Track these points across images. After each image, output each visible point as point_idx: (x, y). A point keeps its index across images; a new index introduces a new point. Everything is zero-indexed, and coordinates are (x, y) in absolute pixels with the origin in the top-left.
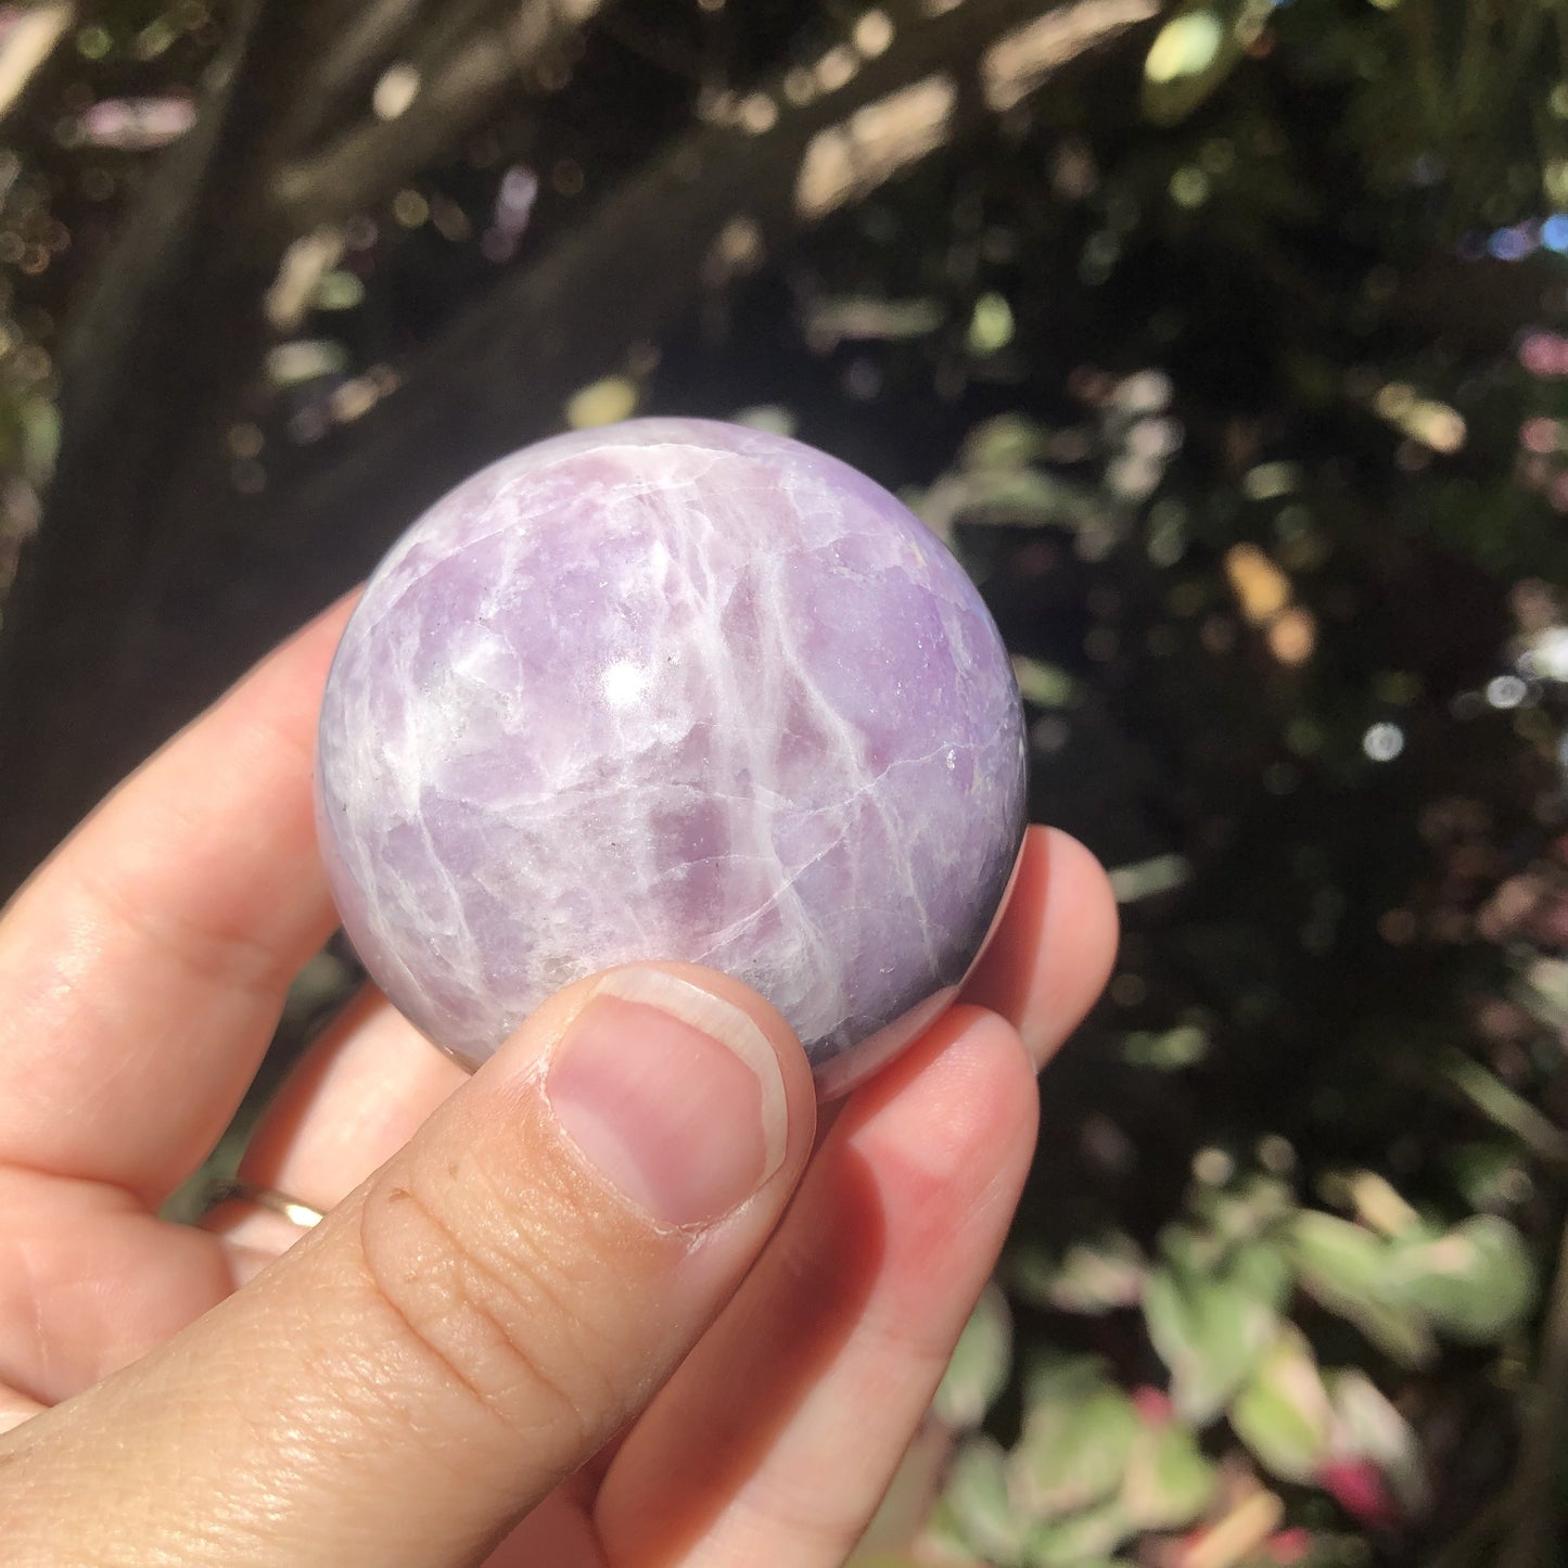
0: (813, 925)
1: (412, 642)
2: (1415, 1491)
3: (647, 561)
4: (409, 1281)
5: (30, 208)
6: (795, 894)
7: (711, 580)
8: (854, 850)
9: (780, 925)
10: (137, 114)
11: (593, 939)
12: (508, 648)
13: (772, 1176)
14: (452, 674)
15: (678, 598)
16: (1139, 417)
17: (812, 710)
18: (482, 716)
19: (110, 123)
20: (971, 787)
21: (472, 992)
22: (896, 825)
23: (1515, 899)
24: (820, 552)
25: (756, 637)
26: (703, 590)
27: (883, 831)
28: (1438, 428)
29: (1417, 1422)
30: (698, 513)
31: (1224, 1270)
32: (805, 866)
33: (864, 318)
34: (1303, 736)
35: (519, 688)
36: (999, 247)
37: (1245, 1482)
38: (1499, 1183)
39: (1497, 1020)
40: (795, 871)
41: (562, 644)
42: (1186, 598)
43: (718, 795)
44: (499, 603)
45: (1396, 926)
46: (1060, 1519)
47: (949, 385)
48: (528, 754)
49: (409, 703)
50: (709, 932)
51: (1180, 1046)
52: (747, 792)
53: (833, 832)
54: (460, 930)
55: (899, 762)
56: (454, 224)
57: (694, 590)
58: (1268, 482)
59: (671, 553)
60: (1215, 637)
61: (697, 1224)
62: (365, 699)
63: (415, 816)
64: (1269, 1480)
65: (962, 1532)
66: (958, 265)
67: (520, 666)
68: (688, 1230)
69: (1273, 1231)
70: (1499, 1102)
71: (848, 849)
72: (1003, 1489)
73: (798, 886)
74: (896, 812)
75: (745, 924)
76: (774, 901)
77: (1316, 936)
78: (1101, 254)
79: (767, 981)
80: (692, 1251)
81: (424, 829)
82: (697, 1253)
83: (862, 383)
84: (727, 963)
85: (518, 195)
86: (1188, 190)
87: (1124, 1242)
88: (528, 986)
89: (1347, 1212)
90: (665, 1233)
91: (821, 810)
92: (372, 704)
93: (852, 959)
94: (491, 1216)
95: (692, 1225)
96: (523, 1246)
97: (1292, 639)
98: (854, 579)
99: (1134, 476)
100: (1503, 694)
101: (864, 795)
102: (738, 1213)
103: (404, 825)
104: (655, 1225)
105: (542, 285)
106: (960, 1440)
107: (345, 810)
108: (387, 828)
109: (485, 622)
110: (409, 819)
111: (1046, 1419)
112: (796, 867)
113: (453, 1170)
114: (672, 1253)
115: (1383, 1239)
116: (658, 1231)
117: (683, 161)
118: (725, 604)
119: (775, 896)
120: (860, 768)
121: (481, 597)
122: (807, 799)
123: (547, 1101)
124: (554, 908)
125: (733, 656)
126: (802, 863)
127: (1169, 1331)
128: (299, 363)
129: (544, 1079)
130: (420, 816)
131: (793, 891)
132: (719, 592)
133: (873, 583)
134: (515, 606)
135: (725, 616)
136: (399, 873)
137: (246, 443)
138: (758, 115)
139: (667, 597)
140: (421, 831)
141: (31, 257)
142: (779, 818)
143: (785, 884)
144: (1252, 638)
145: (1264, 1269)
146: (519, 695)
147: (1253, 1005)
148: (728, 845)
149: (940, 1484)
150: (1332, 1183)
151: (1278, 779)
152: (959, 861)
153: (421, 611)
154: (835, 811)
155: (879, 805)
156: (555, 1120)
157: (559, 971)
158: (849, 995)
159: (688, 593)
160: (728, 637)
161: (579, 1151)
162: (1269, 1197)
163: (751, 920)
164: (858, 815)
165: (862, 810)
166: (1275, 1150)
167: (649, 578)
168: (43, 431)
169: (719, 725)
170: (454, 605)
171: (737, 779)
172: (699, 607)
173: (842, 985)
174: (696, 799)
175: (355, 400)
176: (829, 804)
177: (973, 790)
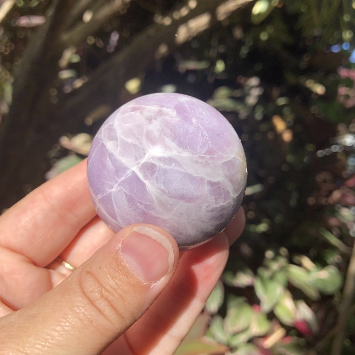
2: (315, 327)
4: (90, 292)
5: (6, 40)
10: (30, 19)
13: (170, 272)
16: (253, 87)
19: (24, 21)
23: (337, 195)
28: (319, 89)
29: (315, 312)
31: (272, 278)
33: (192, 65)
34: (290, 158)
36: (222, 49)
37: (277, 326)
38: (334, 258)
39: (333, 222)
42: (264, 127)
45: (311, 201)
46: (235, 334)
47: (210, 80)
51: (262, 227)
56: (100, 44)
58: (282, 101)
60: (270, 136)
61: (153, 282)
64: (283, 325)
65: (213, 337)
66: (212, 53)
68: (151, 283)
69: (283, 269)
70: (333, 240)
72: (223, 327)
77: (293, 202)
78: (244, 51)
80: (151, 287)
82: (153, 288)
83: (191, 79)
85: (115, 38)
86: (264, 36)
87: (250, 271)
89: (300, 265)
90: (146, 284)
94: (108, 279)
95: (152, 282)
96: (115, 285)
97: (287, 136)
99: (252, 100)
100: (335, 149)
102: (162, 279)
104: (144, 282)
105: (120, 58)
106: (212, 316)
111: (232, 312)
113: (100, 268)
114: (148, 288)
115: (308, 271)
116: (144, 283)
117: (151, 31)
123: (121, 254)
127: (260, 291)
128: (66, 75)
129: (120, 248)
137: (54, 92)
138: (167, 21)
141: (6, 50)
144: (278, 136)
145: (281, 277)
147: (278, 218)
149: (208, 326)
150: (296, 258)
151: (284, 168)
156: (123, 258)
161: (128, 265)
162: (282, 261)
166: (284, 251)
168: (8, 90)
175: (78, 84)
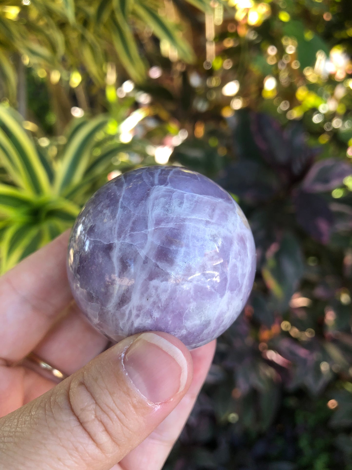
0: (148, 216)
1: (206, 331)
3: (140, 324)
6: (148, 226)
7: (127, 312)
8: (128, 229)
9: (156, 220)
11: (202, 242)
12: (184, 321)
14: (201, 322)
15: (138, 312)
17: (120, 269)
18: (199, 308)
20: (92, 226)
21: (237, 243)
22: (115, 228)
24: (98, 303)
25: (124, 294)
26: (130, 311)
27: (118, 229)
30: (122, 328)
32: (142, 232)
35: (187, 311)
40: (145, 232)
41: (171, 316)
43: (154, 261)
44: (181, 332)
48: (194, 295)
49: (214, 319)
50: (174, 229)
52: (146, 258)
53: (131, 236)
54: (232, 260)
55: (106, 243)
57: (132, 312)
59: (133, 323)
62: (224, 323)
63: (227, 292)
67: (184, 316)
71: (129, 229)
73: (147, 227)
74: (113, 231)
75: (164, 226)
76: (155, 227)
79: (167, 208)
81: (227, 288)
84: (174, 218)
88: (223, 238)
91: (131, 243)
92: (223, 321)
93: (143, 202)
98: (93, 292)
101: (119, 240)
103: (231, 291)
107: (242, 299)
108: (235, 292)
109: (186, 329)
110: (229, 292)
112: (145, 233)
118: (127, 305)
119: (153, 229)
120: (116, 248)
121: (184, 335)
122: (133, 248)
124: (208, 254)
125: (132, 292)
126: (143, 233)
130: (226, 291)
131: (148, 227)
132: (127, 308)
133: (89, 288)
134: (177, 330)
135: (128, 302)
136: (238, 280)
139: (140, 314)
140: (228, 288)
142: (142, 247)
143: (149, 230)
146: (188, 310)
148: (158, 248)
152: (104, 210)
153: (200, 337)
154: (128, 241)
155: (116, 236)
157: (214, 238)
158: (149, 193)
159: (134, 312)
160: (131, 297)
163: (163, 225)
164: (123, 236)
165: (121, 237)
167: (142, 320)
169: (144, 278)
170: (191, 336)
171: (147, 263)
172: (133, 308)
173: (149, 196)
174: (160, 263)
176: (128, 243)
177: (91, 225)
